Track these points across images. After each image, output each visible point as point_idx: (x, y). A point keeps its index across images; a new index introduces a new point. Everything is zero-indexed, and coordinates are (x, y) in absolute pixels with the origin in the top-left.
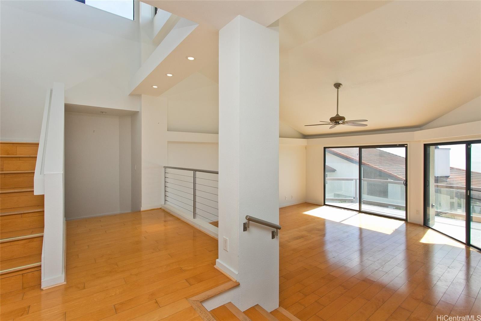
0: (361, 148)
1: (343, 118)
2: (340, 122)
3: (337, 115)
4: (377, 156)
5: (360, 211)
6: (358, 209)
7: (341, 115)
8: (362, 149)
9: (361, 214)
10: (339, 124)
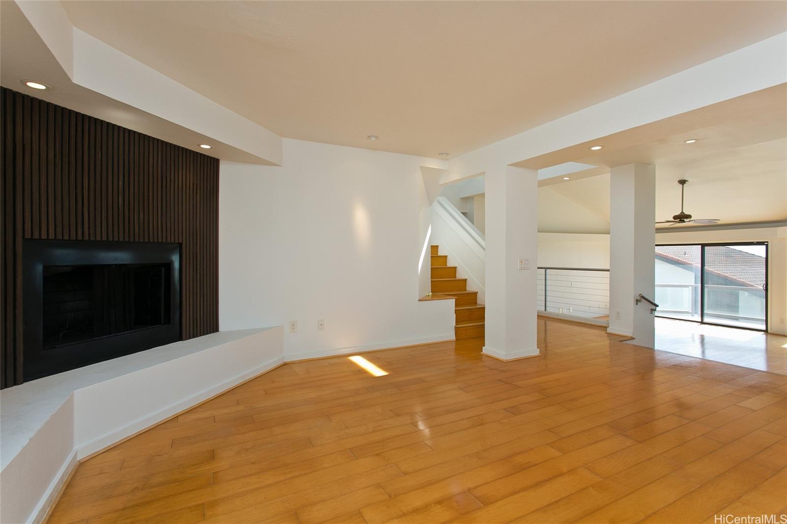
0: (703, 246)
1: (689, 216)
2: (685, 220)
3: (682, 212)
4: (718, 256)
5: (702, 323)
6: (700, 320)
7: (686, 212)
8: (705, 247)
9: (703, 325)
10: (685, 222)
